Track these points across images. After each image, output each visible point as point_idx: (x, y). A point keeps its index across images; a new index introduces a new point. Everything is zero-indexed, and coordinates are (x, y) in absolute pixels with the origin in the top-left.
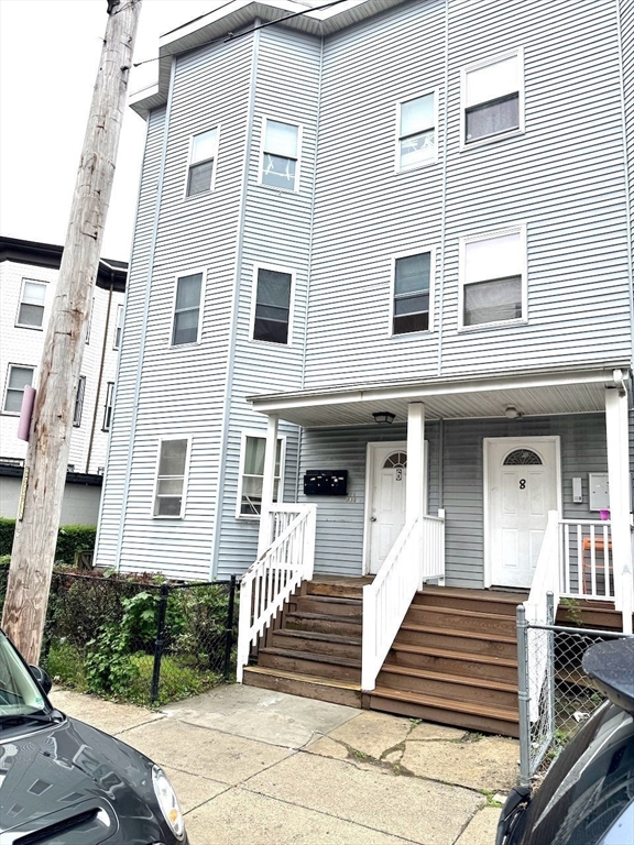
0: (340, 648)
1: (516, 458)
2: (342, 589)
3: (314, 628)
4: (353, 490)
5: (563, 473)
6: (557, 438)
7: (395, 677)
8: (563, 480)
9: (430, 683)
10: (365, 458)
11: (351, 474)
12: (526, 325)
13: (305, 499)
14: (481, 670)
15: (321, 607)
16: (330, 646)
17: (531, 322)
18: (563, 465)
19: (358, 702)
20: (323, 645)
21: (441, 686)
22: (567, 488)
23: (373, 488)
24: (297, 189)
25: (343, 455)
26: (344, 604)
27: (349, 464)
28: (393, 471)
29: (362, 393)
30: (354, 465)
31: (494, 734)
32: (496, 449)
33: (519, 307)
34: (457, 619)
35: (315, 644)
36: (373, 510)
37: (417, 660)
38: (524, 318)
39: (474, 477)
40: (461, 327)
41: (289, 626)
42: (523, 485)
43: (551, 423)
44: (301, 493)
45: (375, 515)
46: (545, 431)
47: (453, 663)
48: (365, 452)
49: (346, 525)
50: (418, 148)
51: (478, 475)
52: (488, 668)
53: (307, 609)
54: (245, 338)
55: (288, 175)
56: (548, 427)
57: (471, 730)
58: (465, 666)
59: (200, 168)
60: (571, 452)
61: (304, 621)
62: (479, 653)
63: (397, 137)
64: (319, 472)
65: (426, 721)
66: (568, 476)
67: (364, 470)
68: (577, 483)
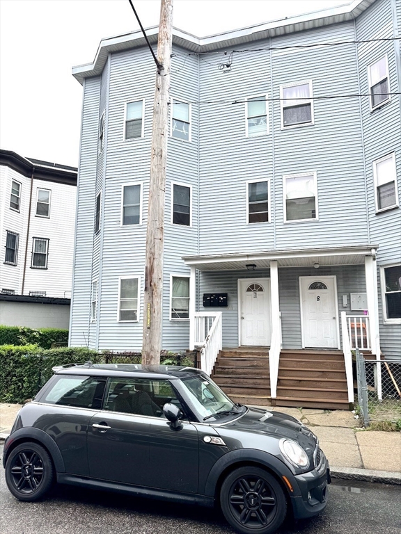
0: (251, 381)
1: (314, 286)
2: (241, 353)
3: (232, 373)
4: (231, 303)
5: (338, 293)
6: (335, 276)
7: (284, 391)
8: (338, 296)
9: (301, 392)
10: (237, 287)
11: (229, 295)
12: (318, 222)
13: (204, 309)
14: (322, 384)
15: (232, 363)
16: (245, 380)
17: (321, 220)
18: (338, 289)
19: (270, 403)
20: (242, 380)
21: (307, 392)
22: (340, 300)
23: (242, 302)
24: (190, 140)
25: (224, 286)
26: (245, 360)
27: (228, 290)
28: (252, 293)
29: (248, 256)
30: (231, 290)
31: (335, 410)
32: (305, 282)
33: (314, 211)
34: (303, 363)
35: (237, 380)
36: (242, 313)
37: (291, 383)
38: (317, 218)
39: (295, 296)
40: (285, 221)
41: (220, 373)
42: (318, 299)
43: (332, 269)
44: (202, 306)
45: (243, 316)
46: (329, 273)
47: (309, 382)
48: (237, 284)
49: (228, 321)
50: (257, 124)
51: (297, 295)
52: (325, 383)
53: (224, 364)
54: (169, 223)
55: (184, 131)
56: (330, 271)
57: (325, 409)
58: (314, 383)
59: (132, 123)
60: (341, 283)
61: (227, 370)
62: (318, 377)
63: (247, 117)
64: (212, 295)
65: (304, 408)
66: (341, 294)
67: (237, 293)
68: (345, 298)
